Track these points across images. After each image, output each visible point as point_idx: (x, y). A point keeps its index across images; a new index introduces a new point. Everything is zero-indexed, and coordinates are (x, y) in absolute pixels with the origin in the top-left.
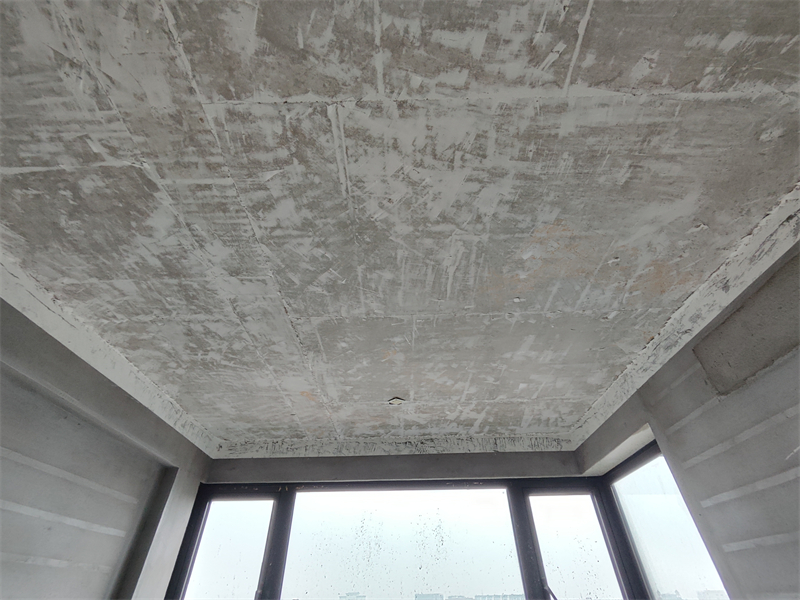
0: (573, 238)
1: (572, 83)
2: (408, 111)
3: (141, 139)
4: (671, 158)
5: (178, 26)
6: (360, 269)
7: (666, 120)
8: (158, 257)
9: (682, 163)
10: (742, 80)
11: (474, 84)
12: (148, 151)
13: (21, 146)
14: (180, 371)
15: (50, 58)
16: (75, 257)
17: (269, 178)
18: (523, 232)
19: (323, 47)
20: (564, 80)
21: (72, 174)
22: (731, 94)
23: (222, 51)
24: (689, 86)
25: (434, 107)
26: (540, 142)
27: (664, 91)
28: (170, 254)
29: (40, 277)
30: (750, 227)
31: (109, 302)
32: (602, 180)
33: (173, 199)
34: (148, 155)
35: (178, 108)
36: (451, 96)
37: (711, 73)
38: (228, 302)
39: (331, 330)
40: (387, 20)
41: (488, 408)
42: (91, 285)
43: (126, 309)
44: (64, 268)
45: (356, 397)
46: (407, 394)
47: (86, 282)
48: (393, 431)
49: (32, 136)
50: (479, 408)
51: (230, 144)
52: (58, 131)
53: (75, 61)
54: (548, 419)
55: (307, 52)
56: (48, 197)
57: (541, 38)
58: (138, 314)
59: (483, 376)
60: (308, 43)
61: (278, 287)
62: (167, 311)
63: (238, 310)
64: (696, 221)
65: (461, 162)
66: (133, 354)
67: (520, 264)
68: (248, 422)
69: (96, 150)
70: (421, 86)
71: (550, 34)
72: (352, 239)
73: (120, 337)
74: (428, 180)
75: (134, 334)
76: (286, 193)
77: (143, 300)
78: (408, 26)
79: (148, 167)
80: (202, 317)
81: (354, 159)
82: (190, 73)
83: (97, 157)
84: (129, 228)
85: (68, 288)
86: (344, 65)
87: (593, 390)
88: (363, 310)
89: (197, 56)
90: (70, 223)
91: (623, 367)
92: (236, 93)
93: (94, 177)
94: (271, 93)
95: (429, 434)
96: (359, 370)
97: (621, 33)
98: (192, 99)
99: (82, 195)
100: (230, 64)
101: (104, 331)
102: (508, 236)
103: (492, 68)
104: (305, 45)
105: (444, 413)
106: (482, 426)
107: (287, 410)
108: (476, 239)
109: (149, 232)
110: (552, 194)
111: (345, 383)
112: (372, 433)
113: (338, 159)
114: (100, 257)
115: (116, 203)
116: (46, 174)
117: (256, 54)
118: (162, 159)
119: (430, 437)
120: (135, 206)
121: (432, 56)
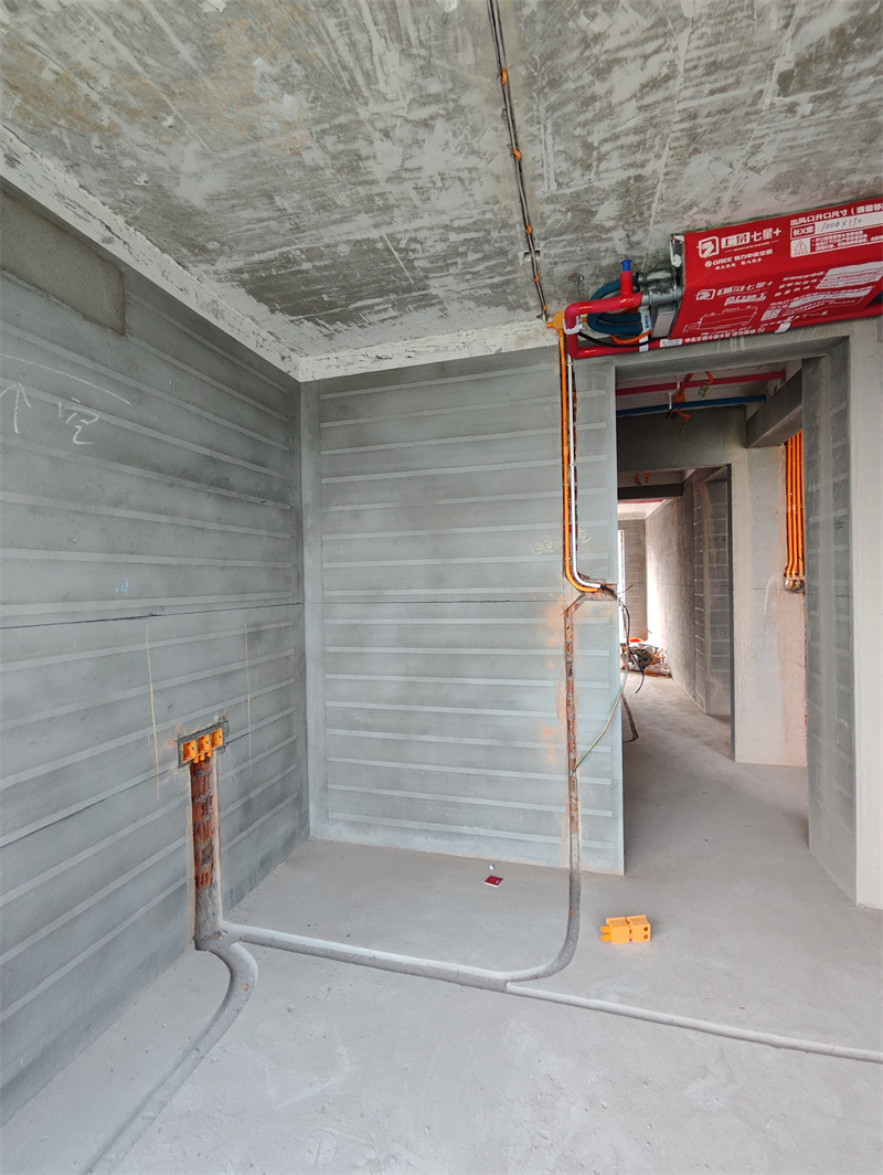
3: (749, 126)
17: (632, 121)
51: (658, 142)
113: (551, 156)
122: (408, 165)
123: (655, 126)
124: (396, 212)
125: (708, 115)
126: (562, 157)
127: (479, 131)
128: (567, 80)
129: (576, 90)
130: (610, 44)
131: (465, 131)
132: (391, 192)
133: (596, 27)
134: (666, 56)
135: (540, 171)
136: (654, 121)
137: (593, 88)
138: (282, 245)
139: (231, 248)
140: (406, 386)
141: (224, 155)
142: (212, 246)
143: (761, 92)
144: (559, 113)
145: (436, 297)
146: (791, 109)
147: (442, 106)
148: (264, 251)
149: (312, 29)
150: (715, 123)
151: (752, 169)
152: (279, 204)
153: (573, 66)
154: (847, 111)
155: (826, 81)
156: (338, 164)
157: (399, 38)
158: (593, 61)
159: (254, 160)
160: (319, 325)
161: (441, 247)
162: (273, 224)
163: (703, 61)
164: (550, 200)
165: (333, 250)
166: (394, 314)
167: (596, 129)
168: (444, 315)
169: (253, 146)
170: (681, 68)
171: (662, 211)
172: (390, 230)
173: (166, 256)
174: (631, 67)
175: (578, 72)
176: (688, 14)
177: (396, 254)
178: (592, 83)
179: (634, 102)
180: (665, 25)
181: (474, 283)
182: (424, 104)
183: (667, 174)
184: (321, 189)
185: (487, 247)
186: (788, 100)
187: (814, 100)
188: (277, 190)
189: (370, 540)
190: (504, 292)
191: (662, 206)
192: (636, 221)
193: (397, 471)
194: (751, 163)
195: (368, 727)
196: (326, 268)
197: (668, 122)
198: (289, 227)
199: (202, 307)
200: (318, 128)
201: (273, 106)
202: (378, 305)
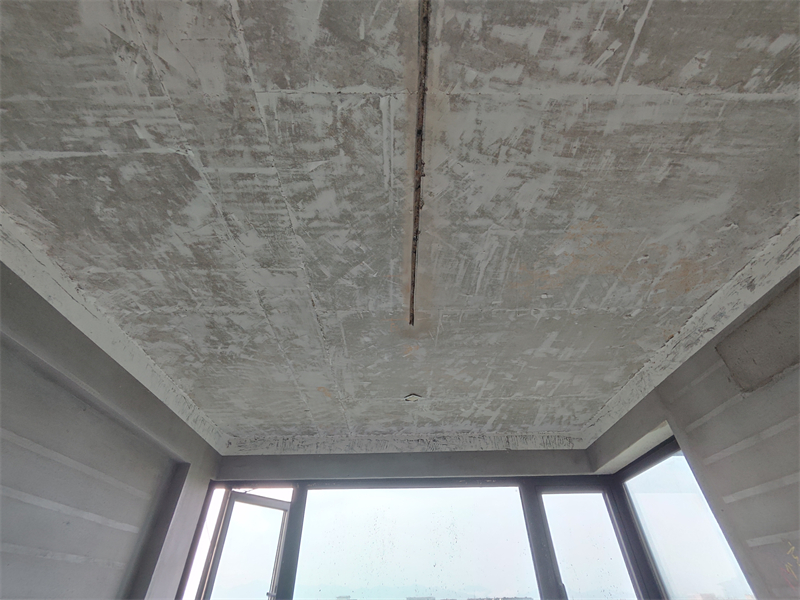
0: (606, 235)
1: (623, 80)
2: (459, 105)
3: (188, 126)
4: (710, 157)
5: (241, 13)
6: (392, 263)
7: (710, 119)
8: (190, 246)
9: (719, 162)
10: (787, 82)
11: (527, 80)
12: (194, 138)
13: (64, 130)
14: (197, 365)
15: (106, 40)
16: (106, 245)
17: (312, 168)
18: (558, 228)
19: (383, 39)
20: (616, 77)
21: (113, 160)
22: (776, 95)
23: (282, 41)
24: (736, 87)
25: (486, 101)
26: (585, 139)
27: (710, 92)
28: (203, 244)
29: (66, 266)
30: (779, 227)
31: (134, 293)
32: (640, 178)
33: (213, 188)
34: (194, 143)
35: (231, 96)
36: (504, 91)
37: (759, 74)
38: (255, 294)
39: (356, 324)
40: (450, 15)
41: (503, 405)
42: (118, 274)
43: (151, 300)
44: (92, 257)
45: (373, 393)
46: (424, 390)
47: (113, 271)
48: (406, 428)
49: (77, 119)
50: (495, 405)
51: (278, 133)
52: (106, 116)
53: (132, 44)
54: (562, 417)
55: (368, 44)
56: (85, 183)
57: (598, 35)
58: (161, 305)
59: (501, 373)
60: (369, 34)
61: (308, 279)
62: (191, 302)
63: (265, 302)
64: (727, 221)
65: (505, 157)
66: (151, 346)
67: (552, 260)
68: (261, 418)
69: (141, 137)
70: (476, 81)
71: (607, 33)
72: (388, 232)
73: (141, 328)
74: (471, 174)
75: (155, 326)
76: (329, 184)
77: (169, 290)
78: (469, 20)
79: (192, 154)
80: (226, 309)
81: (400, 151)
82: (247, 61)
83: (142, 143)
84: (164, 216)
85: (93, 277)
86: (402, 58)
87: (608, 388)
88: (391, 304)
89: (257, 45)
90: (105, 210)
91: (640, 365)
92: (291, 82)
93: (136, 163)
94: (326, 83)
95: (442, 432)
96: (379, 365)
97: (675, 33)
98: (246, 87)
99: (122, 182)
100: (289, 52)
101: (125, 322)
102: (543, 232)
103: (546, 64)
104: (366, 36)
105: (458, 410)
106: (495, 425)
107: (302, 405)
108: (512, 234)
109: (184, 221)
110: (591, 191)
111: (364, 379)
112: (384, 430)
113: (385, 150)
114: (131, 246)
115: (155, 191)
116: (87, 160)
117: (316, 43)
118: (208, 147)
119: (442, 435)
120: (174, 194)
121: (489, 51)
123: (288, 156)
127: (445, 196)
128: (372, 218)
130: (343, 233)
131: (456, 199)
133: (355, 244)
134: (301, 215)
143: (205, 164)
144: (378, 194)
147: (465, 223)
163: (272, 204)
170: (288, 204)
174: (327, 215)
176: (298, 237)
178: (354, 210)
179: (317, 187)
180: (311, 234)
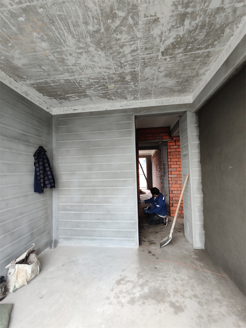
76: (126, 55)
122: (77, 62)
123: (136, 60)
124: (75, 73)
125: (147, 59)
126: (115, 65)
127: (94, 57)
128: (113, 48)
129: (116, 50)
130: (123, 41)
131: (91, 56)
132: (73, 68)
133: (119, 37)
134: (136, 45)
135: (110, 67)
136: (135, 59)
137: (120, 50)
138: (45, 79)
139: (30, 78)
140: (82, 117)
141: (26, 55)
142: (25, 77)
143: (158, 55)
144: (113, 55)
145: (88, 95)
146: (165, 59)
147: (84, 50)
148: (40, 80)
149: (48, 28)
150: (149, 61)
151: (160, 72)
152: (43, 68)
153: (114, 45)
154: (178, 61)
155: (172, 54)
156: (58, 60)
157: (71, 33)
158: (119, 44)
159: (35, 57)
160: (57, 100)
161: (88, 83)
162: (42, 73)
163: (144, 47)
164: (114, 74)
165: (59, 81)
166: (78, 98)
167: (122, 59)
168: (91, 100)
169: (35, 53)
170: (139, 48)
171: (141, 79)
172: (74, 77)
173: (11, 78)
174: (128, 47)
175: (116, 46)
176: (139, 36)
177: (77, 83)
178: (119, 49)
179: (130, 54)
180: (134, 38)
181: (98, 92)
182: (79, 49)
183: (140, 71)
184: (55, 66)
185: (100, 84)
186: (164, 57)
187: (170, 58)
188: (43, 65)
189: (72, 158)
190: (106, 95)
191: (141, 78)
192: (135, 81)
193: (79, 140)
194: (159, 70)
195: (70, 210)
196: (58, 85)
197: (139, 60)
198: (46, 74)
199: (22, 93)
200: (52, 51)
201: (39, 44)
202: (73, 96)
